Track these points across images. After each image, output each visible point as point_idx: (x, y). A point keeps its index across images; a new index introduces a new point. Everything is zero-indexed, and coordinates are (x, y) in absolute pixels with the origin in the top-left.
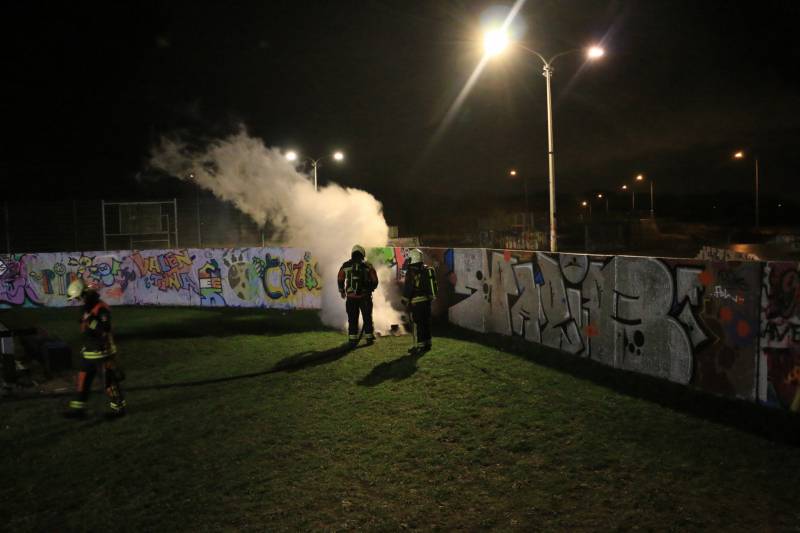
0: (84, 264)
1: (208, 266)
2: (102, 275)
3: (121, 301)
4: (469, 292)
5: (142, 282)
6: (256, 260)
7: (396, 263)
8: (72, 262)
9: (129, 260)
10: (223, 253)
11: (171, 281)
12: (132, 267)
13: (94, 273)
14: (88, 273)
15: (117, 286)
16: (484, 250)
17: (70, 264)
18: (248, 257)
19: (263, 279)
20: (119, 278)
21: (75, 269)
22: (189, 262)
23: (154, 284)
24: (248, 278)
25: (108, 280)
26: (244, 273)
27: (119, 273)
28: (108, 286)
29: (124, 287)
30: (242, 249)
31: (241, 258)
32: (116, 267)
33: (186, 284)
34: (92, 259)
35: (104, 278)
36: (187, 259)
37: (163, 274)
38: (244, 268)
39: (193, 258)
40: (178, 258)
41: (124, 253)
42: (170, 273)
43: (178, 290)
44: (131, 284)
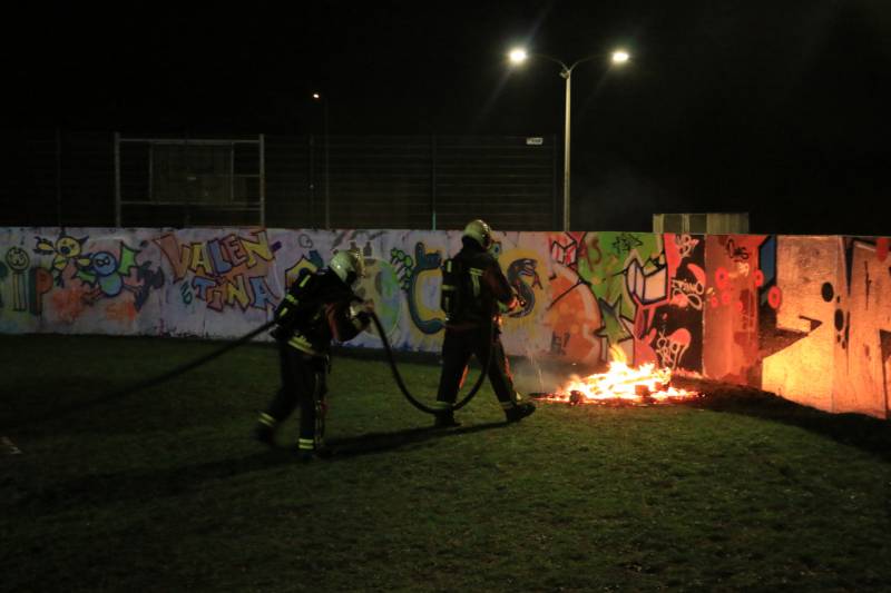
0: (65, 251)
1: (305, 264)
2: (99, 275)
3: (134, 328)
4: (804, 326)
5: (176, 291)
6: (397, 255)
7: (665, 266)
8: (44, 247)
9: (151, 245)
10: (333, 238)
11: (232, 290)
12: (158, 262)
13: (84, 269)
14: (72, 269)
15: (128, 297)
16: (839, 239)
17: (38, 251)
18: (382, 250)
19: (409, 293)
20: (133, 281)
21: (46, 261)
22: (269, 255)
23: (199, 296)
24: (379, 289)
25: (111, 285)
26: (373, 278)
27: (134, 271)
28: (107, 296)
29: (141, 300)
30: (372, 232)
31: (368, 251)
32: (128, 258)
33: (260, 297)
34: (81, 242)
35: (102, 280)
36: (263, 250)
37: (217, 277)
38: (373, 270)
39: (277, 246)
40: (248, 246)
41: (144, 233)
42: (230, 276)
43: (244, 310)
44: (155, 296)
